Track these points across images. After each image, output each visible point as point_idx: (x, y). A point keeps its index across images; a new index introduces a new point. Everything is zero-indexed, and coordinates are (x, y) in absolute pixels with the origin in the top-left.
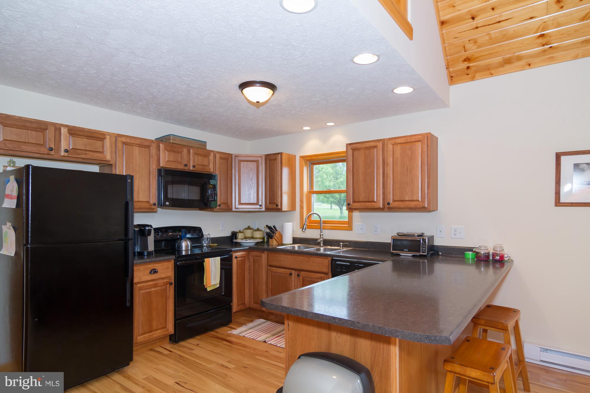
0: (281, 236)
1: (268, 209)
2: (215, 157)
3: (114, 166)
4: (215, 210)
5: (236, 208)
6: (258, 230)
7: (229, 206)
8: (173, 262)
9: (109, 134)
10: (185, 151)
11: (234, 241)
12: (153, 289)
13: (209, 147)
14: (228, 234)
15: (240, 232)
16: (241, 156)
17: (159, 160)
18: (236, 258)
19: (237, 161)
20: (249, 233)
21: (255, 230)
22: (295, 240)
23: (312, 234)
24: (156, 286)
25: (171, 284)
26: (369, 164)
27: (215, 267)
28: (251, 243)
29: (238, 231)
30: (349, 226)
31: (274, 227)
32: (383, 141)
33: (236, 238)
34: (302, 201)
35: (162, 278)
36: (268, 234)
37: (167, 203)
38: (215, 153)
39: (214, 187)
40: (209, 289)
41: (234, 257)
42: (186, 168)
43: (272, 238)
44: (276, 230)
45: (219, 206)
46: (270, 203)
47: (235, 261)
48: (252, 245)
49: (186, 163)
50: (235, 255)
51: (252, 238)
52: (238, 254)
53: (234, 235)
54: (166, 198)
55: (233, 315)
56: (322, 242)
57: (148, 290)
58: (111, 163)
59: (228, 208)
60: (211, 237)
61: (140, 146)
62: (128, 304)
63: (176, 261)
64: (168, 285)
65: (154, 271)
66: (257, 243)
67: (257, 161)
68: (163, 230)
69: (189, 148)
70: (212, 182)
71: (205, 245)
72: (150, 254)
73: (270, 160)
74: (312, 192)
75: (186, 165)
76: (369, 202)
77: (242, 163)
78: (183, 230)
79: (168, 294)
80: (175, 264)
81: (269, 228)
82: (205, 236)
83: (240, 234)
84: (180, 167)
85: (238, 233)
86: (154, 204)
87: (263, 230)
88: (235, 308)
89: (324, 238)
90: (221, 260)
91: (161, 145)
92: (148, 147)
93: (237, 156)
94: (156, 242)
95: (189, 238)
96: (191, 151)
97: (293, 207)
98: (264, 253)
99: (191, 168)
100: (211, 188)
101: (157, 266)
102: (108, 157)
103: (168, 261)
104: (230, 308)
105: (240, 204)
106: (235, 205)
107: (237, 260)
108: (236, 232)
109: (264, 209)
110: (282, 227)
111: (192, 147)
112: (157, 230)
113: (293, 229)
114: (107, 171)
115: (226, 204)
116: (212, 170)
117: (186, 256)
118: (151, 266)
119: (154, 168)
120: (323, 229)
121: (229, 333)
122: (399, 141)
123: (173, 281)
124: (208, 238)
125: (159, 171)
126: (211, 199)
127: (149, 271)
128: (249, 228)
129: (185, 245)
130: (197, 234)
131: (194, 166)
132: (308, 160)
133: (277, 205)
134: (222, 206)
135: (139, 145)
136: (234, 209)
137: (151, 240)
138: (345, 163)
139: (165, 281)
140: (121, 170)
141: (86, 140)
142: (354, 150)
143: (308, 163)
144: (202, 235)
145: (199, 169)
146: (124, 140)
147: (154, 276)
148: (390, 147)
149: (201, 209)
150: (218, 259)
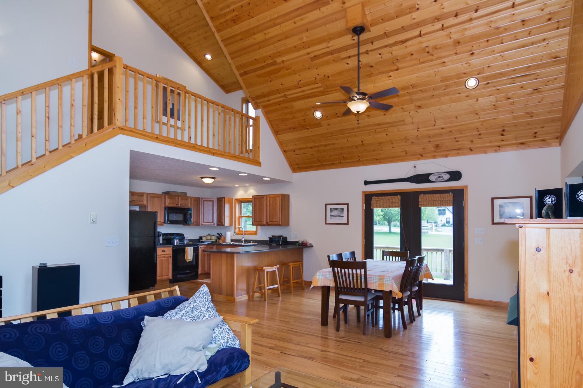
0: (225, 238)
1: (218, 225)
2: (191, 200)
3: (147, 207)
4: (191, 225)
5: (201, 224)
6: (214, 235)
7: (198, 223)
8: (171, 247)
9: (145, 193)
10: (177, 198)
11: (201, 241)
12: (163, 258)
13: (188, 195)
14: (198, 238)
15: (204, 237)
16: (205, 199)
17: (165, 203)
18: (201, 248)
19: (202, 201)
20: (209, 237)
21: (212, 236)
22: (232, 241)
23: (239, 237)
24: (164, 257)
25: (171, 257)
26: (261, 205)
27: (191, 251)
28: (209, 242)
29: (203, 236)
30: (255, 233)
31: (221, 234)
32: (266, 195)
33: (202, 240)
34: (235, 221)
35: (167, 254)
36: (217, 237)
37: (169, 222)
38: (191, 198)
39: (191, 215)
40: (187, 261)
41: (200, 247)
42: (177, 206)
43: (220, 239)
44: (222, 235)
45: (193, 223)
46: (219, 222)
47: (200, 250)
48: (210, 243)
49: (177, 203)
50: (200, 246)
51: (211, 240)
52: (202, 246)
53: (201, 238)
54: (168, 220)
55: (199, 276)
56: (244, 241)
57: (162, 259)
58: (146, 205)
59: (197, 224)
60: (189, 239)
61: (158, 197)
62: (155, 262)
63: (173, 247)
64: (169, 258)
65: (164, 251)
66: (213, 242)
67: (213, 201)
68: (166, 234)
69: (178, 196)
70: (189, 212)
71: (185, 242)
72: (161, 244)
73: (219, 201)
74: (241, 216)
75: (177, 205)
76: (260, 222)
77: (205, 202)
78: (175, 235)
79: (169, 261)
80: (172, 248)
81: (218, 234)
82: (185, 238)
83: (204, 238)
84: (174, 205)
85: (203, 237)
86: (163, 223)
87: (216, 235)
88: (200, 271)
89: (245, 239)
90: (193, 248)
91: (166, 196)
92: (160, 197)
93: (202, 199)
94: (163, 240)
95: (178, 239)
96: (180, 198)
97: (231, 224)
98: (214, 245)
99: (180, 206)
100: (189, 215)
101: (165, 249)
102: (145, 203)
103: (170, 247)
104: (197, 272)
105: (204, 222)
106: (201, 222)
107: (201, 249)
108: (202, 237)
109: (216, 225)
110: (225, 234)
111: (180, 196)
112: (164, 234)
113: (231, 235)
114: (143, 210)
115: (196, 222)
116: (189, 206)
117: (177, 245)
118: (163, 249)
119: (163, 206)
120: (244, 235)
121: (197, 281)
122: (271, 196)
123: (171, 256)
124: (187, 239)
125: (165, 208)
126: (189, 220)
127: (162, 251)
128: (209, 235)
129: (176, 242)
130: (182, 237)
131: (181, 205)
132: (239, 201)
133: (222, 223)
134: (195, 224)
136: (200, 225)
137: (161, 238)
138: (252, 203)
139: (168, 255)
140: (150, 209)
141: (137, 197)
142: (255, 198)
143: (239, 202)
144: (184, 238)
145: (183, 206)
146: (151, 195)
147: (164, 253)
148: (268, 198)
149: (184, 224)
150: (192, 248)
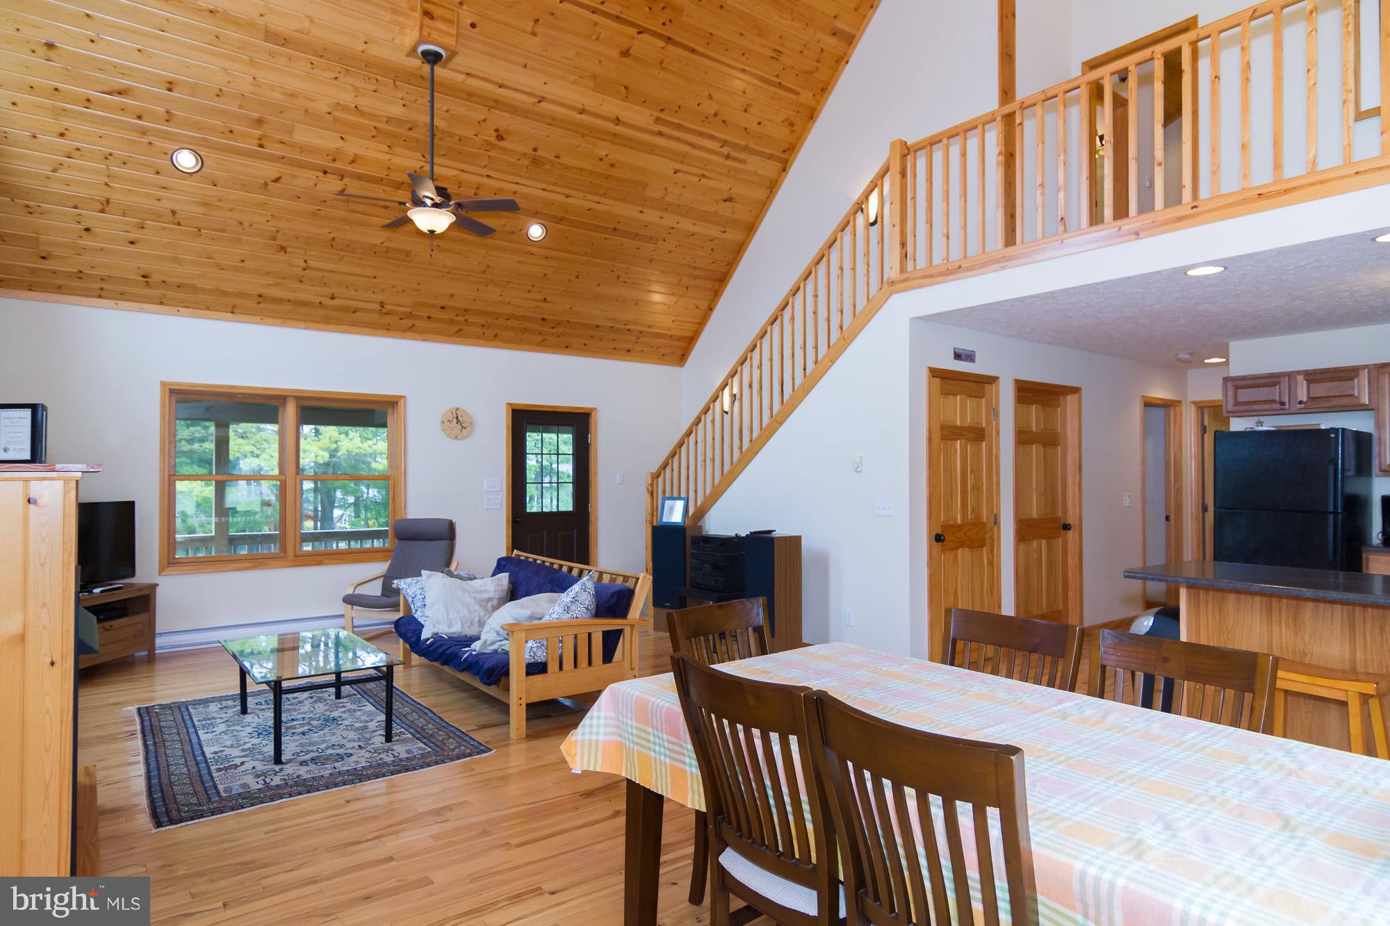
3: (1376, 410)
58: (1370, 407)
102: (1365, 400)
141: (1328, 385)
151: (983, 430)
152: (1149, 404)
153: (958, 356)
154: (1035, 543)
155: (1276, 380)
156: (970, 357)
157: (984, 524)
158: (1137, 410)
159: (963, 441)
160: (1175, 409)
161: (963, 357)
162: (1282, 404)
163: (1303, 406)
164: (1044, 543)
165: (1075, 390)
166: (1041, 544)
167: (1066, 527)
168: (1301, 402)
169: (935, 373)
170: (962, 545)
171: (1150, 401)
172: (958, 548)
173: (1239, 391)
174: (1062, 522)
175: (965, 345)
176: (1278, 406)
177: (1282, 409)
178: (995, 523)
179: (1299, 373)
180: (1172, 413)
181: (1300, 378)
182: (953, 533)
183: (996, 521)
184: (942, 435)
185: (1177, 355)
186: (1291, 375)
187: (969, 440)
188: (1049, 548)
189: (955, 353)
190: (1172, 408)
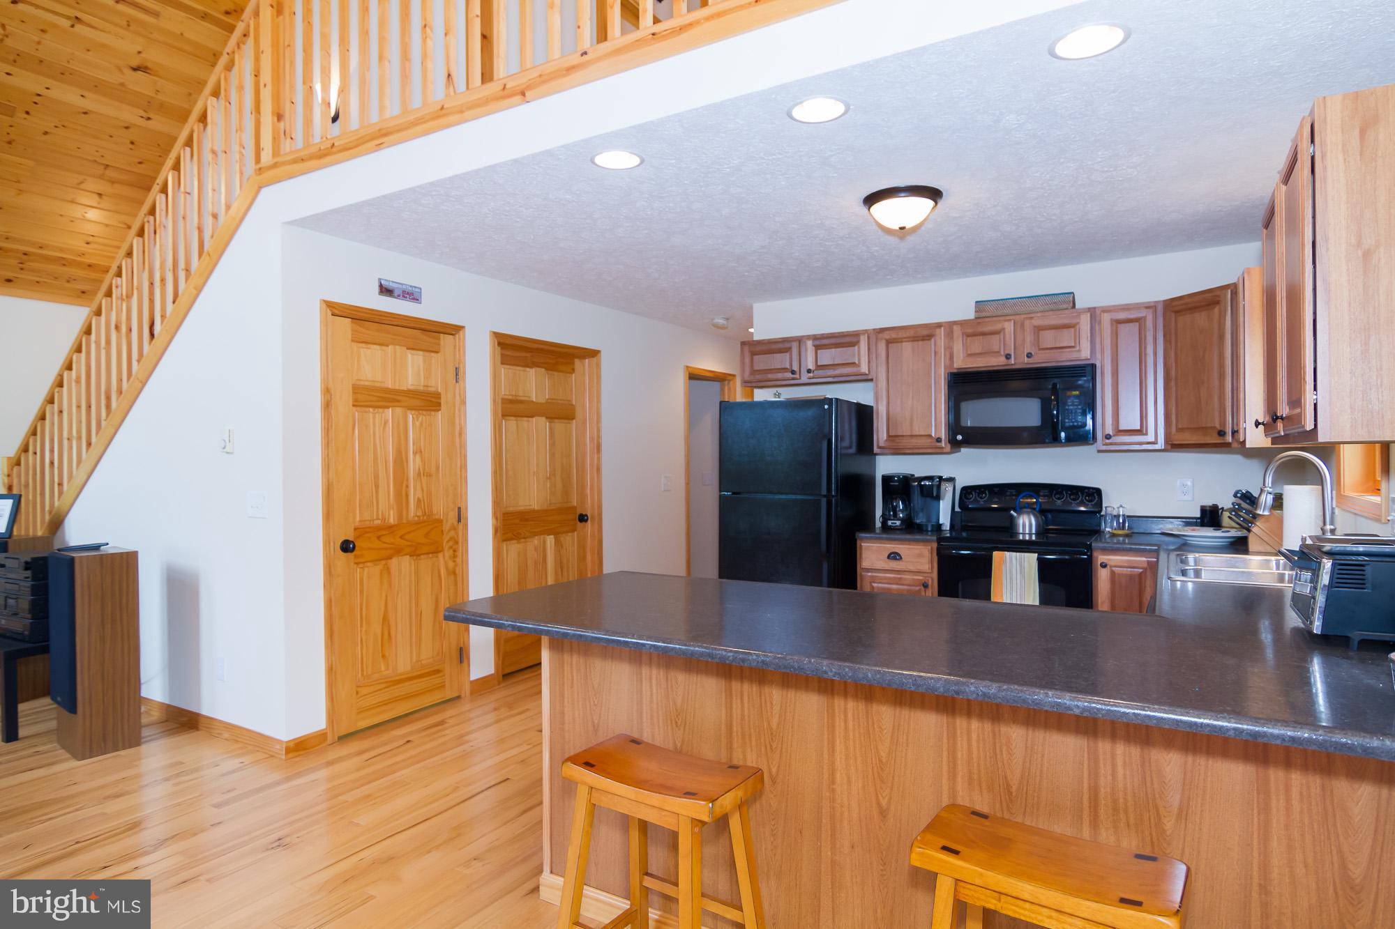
2: (1096, 322)
3: (874, 380)
8: (933, 546)
9: (865, 333)
10: (1010, 326)
17: (951, 358)
19: (1169, 319)
24: (899, 582)
25: (926, 586)
27: (1022, 574)
35: (911, 573)
37: (960, 437)
38: (1096, 313)
39: (1086, 395)
41: (1097, 563)
45: (1108, 437)
47: (1101, 573)
49: (1009, 352)
50: (1101, 558)
53: (1208, 514)
54: (957, 429)
58: (870, 377)
61: (915, 339)
63: (939, 547)
64: (921, 588)
65: (894, 556)
67: (1217, 305)
68: (996, 490)
69: (1020, 319)
71: (1107, 530)
75: (1009, 357)
77: (1180, 321)
80: (938, 552)
82: (1107, 511)
84: (996, 362)
86: (938, 440)
91: (955, 327)
92: (930, 337)
96: (1026, 323)
99: (1024, 359)
101: (901, 549)
103: (923, 542)
105: (1178, 429)
106: (1168, 433)
111: (1029, 315)
115: (1136, 432)
116: (1084, 354)
118: (891, 548)
119: (943, 373)
123: (931, 582)
126: (1070, 423)
127: (886, 555)
130: (1081, 504)
131: (1031, 356)
134: (1120, 439)
135: (914, 337)
139: (916, 577)
141: (834, 351)
144: (1100, 508)
145: (1044, 361)
146: (888, 335)
147: (895, 565)
150: (1030, 558)
151: (437, 395)
152: (694, 377)
153: (385, 291)
154: (536, 541)
155: (787, 345)
156: (411, 295)
157: (440, 521)
158: (679, 384)
159: (399, 411)
160: (729, 383)
161: (396, 293)
162: (793, 372)
163: (811, 375)
164: (550, 540)
165: (594, 353)
166: (545, 542)
167: (583, 518)
168: (809, 371)
169: (335, 310)
170: (398, 552)
171: (696, 372)
172: (390, 558)
173: (756, 357)
174: (579, 511)
175: (398, 276)
176: (789, 375)
177: (793, 379)
178: (459, 520)
179: (809, 337)
180: (726, 388)
181: (810, 343)
182: (379, 538)
183: (460, 516)
184: (355, 400)
185: (713, 319)
186: (800, 340)
187: (410, 408)
188: (558, 544)
189: (381, 286)
190: (726, 382)
